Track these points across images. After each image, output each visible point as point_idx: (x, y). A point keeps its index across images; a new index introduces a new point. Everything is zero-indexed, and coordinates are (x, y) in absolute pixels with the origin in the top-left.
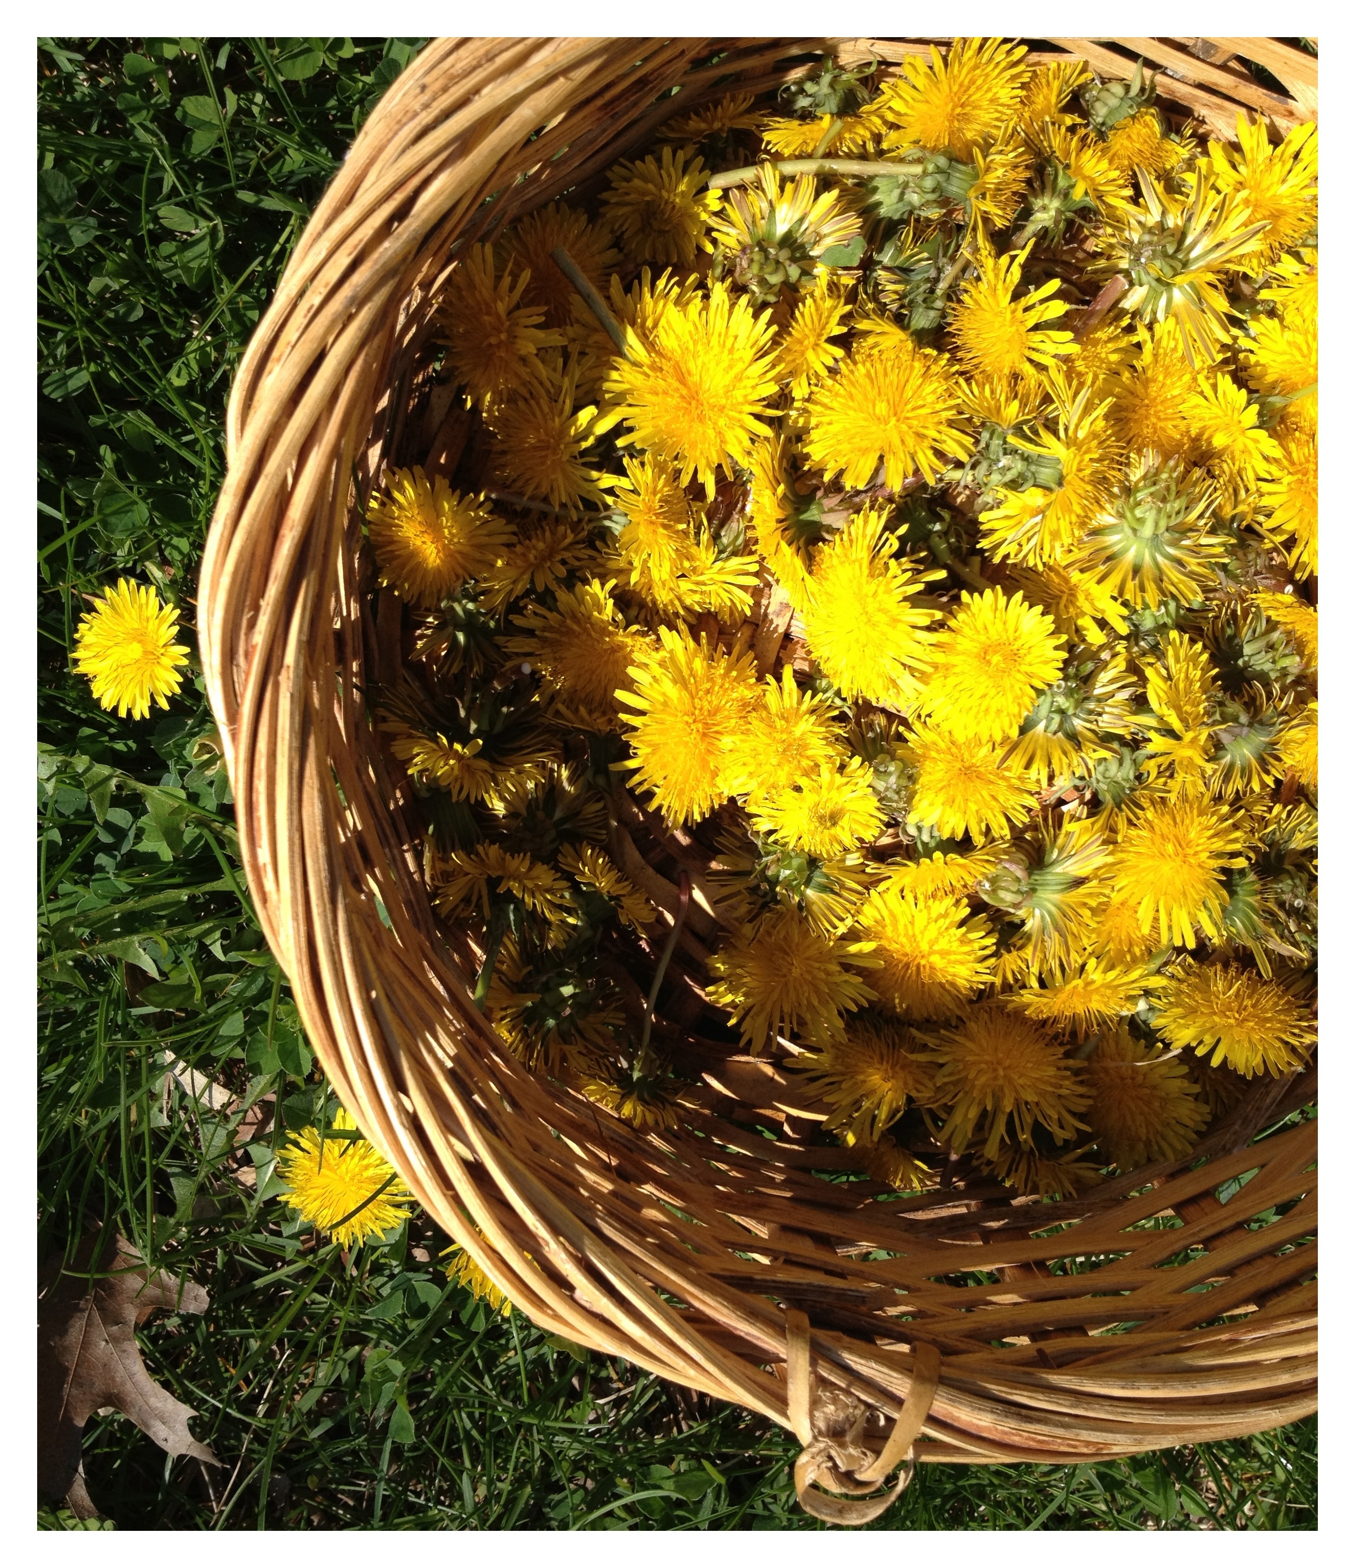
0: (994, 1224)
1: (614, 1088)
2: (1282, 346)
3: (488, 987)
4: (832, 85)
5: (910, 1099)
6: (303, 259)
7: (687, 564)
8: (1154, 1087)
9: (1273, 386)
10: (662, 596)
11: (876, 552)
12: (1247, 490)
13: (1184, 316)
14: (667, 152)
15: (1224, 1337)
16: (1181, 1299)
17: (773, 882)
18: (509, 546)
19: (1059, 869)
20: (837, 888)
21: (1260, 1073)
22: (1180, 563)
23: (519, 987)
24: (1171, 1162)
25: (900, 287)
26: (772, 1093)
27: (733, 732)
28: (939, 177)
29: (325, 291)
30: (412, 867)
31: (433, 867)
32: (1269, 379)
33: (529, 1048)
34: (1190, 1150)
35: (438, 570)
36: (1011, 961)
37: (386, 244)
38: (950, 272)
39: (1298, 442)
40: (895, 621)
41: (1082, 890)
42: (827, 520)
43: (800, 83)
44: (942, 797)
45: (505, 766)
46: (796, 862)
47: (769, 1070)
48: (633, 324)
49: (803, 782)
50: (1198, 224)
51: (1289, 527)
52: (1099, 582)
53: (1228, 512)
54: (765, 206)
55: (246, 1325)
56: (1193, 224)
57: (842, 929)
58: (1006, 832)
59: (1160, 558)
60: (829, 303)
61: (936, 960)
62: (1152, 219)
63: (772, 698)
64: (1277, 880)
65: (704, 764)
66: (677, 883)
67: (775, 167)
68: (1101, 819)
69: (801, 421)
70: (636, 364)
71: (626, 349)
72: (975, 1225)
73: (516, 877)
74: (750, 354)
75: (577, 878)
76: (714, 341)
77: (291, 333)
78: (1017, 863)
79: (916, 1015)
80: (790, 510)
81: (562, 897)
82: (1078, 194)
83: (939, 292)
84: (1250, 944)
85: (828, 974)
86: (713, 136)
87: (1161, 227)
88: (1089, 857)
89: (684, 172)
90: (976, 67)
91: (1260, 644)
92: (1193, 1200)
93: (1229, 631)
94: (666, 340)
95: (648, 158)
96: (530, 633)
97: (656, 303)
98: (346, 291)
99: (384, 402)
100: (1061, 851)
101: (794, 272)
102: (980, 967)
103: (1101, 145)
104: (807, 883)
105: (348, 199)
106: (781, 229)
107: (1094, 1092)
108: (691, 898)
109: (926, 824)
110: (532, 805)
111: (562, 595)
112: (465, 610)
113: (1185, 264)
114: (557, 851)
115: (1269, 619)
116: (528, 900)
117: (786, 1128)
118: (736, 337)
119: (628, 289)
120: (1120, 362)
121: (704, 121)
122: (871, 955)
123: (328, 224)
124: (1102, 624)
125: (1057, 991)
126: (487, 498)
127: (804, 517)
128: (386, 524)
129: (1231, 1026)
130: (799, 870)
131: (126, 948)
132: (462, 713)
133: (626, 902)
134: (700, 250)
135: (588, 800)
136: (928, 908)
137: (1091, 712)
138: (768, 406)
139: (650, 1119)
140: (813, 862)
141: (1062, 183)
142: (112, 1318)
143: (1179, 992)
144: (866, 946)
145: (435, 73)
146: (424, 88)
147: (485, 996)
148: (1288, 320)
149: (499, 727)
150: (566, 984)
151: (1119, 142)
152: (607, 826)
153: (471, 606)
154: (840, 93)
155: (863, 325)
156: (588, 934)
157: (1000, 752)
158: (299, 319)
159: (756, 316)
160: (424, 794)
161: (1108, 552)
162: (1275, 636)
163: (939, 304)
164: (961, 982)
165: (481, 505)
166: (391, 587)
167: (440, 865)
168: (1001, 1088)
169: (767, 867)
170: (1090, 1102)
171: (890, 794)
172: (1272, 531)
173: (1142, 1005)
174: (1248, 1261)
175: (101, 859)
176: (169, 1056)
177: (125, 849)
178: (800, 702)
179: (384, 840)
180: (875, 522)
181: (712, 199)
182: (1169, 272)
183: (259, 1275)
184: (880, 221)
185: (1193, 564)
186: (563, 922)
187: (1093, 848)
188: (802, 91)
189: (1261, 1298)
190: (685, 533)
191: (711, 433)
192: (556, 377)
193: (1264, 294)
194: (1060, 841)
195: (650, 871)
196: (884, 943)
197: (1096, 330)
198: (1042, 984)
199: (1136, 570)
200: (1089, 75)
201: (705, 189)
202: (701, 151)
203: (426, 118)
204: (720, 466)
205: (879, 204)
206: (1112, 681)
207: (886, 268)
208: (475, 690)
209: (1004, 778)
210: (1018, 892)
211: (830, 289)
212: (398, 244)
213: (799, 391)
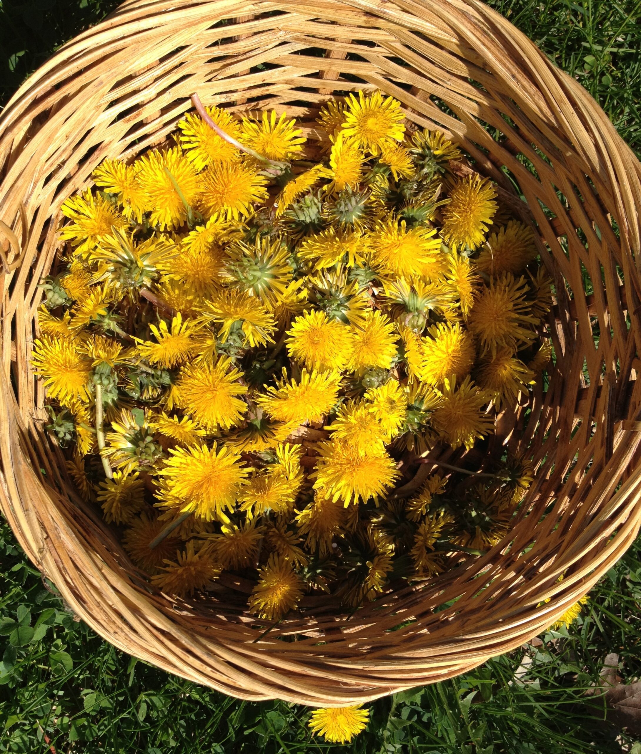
0: (568, 316)
1: (516, 490)
2: (162, 211)
3: (475, 550)
4: (60, 426)
5: (514, 357)
6: (190, 675)
7: (282, 476)
8: (502, 247)
9: (182, 214)
10: (297, 484)
11: (276, 397)
12: (230, 226)
13: (155, 260)
14: (99, 499)
15: (627, 236)
16: (605, 244)
17: (420, 426)
18: (279, 555)
19: (407, 299)
20: (421, 397)
21: (496, 203)
22: (270, 258)
23: (473, 535)
24: (535, 236)
25: (150, 388)
26: (510, 415)
27: (358, 453)
28: (103, 378)
29: (205, 666)
30: (423, 586)
31: (422, 577)
32: (178, 216)
33: (500, 529)
34: (528, 228)
35: (291, 585)
36: (449, 315)
37: (183, 642)
38: (144, 368)
39: (208, 202)
40: (307, 388)
41: (417, 289)
42: (260, 417)
43: (58, 439)
44: (380, 355)
45: (375, 549)
46: (411, 416)
47: (500, 416)
48: (178, 509)
49: (377, 418)
50: (113, 256)
51: (247, 204)
52: (282, 294)
53: (243, 234)
54: (119, 453)
55: (620, 632)
56: (112, 258)
57: (440, 394)
58: (392, 324)
59: (268, 266)
60: (162, 422)
61: (450, 351)
62: (110, 276)
63: (342, 435)
64: (405, 197)
65: (373, 464)
66: (420, 465)
67: (102, 450)
68: (383, 281)
69: (215, 430)
70: (197, 507)
71: (190, 512)
72: (568, 324)
73: (425, 541)
74: (189, 458)
75: (424, 514)
76: (183, 472)
77: (224, 679)
78: (405, 318)
79: (474, 355)
80: (257, 434)
81: (432, 519)
82: (103, 312)
83: (153, 372)
84: (435, 208)
85: (460, 399)
86: (88, 478)
87: (114, 272)
88: (402, 286)
89: (107, 490)
90: (49, 363)
91: (300, 213)
92: (554, 229)
93: (293, 226)
94: (184, 493)
95: (103, 507)
96: (317, 544)
97: (169, 499)
98: (205, 658)
99: (222, 617)
100: (398, 297)
101: (149, 439)
102: (452, 331)
103: (79, 303)
104: (419, 409)
105: (164, 659)
106: (129, 445)
107: (504, 272)
108: (426, 458)
109: (391, 360)
110: (389, 533)
111: (301, 532)
112: (308, 572)
113: (132, 262)
114: (411, 522)
115: (288, 209)
116: (436, 535)
117: (525, 405)
118: (181, 463)
119: (163, 512)
120: (179, 289)
121: (82, 482)
122: (450, 380)
123: (175, 666)
124: (299, 290)
125: (461, 293)
126: (259, 567)
127: (259, 427)
128: (273, 612)
129: (474, 216)
130: (415, 414)
131: (464, 706)
132: (354, 569)
133: (433, 491)
134: (138, 478)
135: (387, 509)
136: (428, 356)
137: (337, 291)
138: (212, 447)
139: (529, 473)
140: (410, 408)
141: (98, 318)
142: (622, 695)
143: (458, 238)
144: (447, 381)
145: (109, 628)
146: (115, 633)
147: (479, 550)
148: (150, 209)
149: (357, 552)
150: (471, 514)
151: (76, 294)
152: (397, 500)
153: (306, 570)
154: (63, 422)
155: (171, 406)
156: (447, 505)
157: (357, 330)
158: (217, 676)
159: (172, 455)
160: (389, 582)
161: (267, 289)
162: (295, 206)
163: (159, 373)
164: (460, 338)
165: (263, 570)
166: (298, 603)
167: (421, 574)
168: (507, 318)
169: (415, 430)
170: (509, 274)
171: (380, 379)
172: (250, 213)
173: (465, 254)
174: (586, 213)
175: (425, 719)
176: (510, 683)
177: (420, 709)
178: (342, 422)
179: (415, 603)
180: (263, 398)
181: (116, 476)
182: (138, 269)
183: (598, 629)
184: (119, 399)
185: (270, 251)
186: (443, 517)
187: (398, 285)
188: (63, 438)
189: (604, 211)
190: (269, 477)
191: (225, 472)
192: (207, 543)
193: (140, 221)
194: (393, 297)
195: (415, 478)
196: (444, 373)
197: (164, 300)
198: (458, 301)
199: (275, 277)
200: (43, 306)
201: (113, 480)
202: (96, 482)
203: (126, 629)
204: (240, 467)
205: (113, 400)
206: (322, 282)
207: (142, 395)
208: (341, 564)
209: (369, 328)
210: (418, 316)
211: (155, 421)
212: (183, 637)
213: (203, 433)
